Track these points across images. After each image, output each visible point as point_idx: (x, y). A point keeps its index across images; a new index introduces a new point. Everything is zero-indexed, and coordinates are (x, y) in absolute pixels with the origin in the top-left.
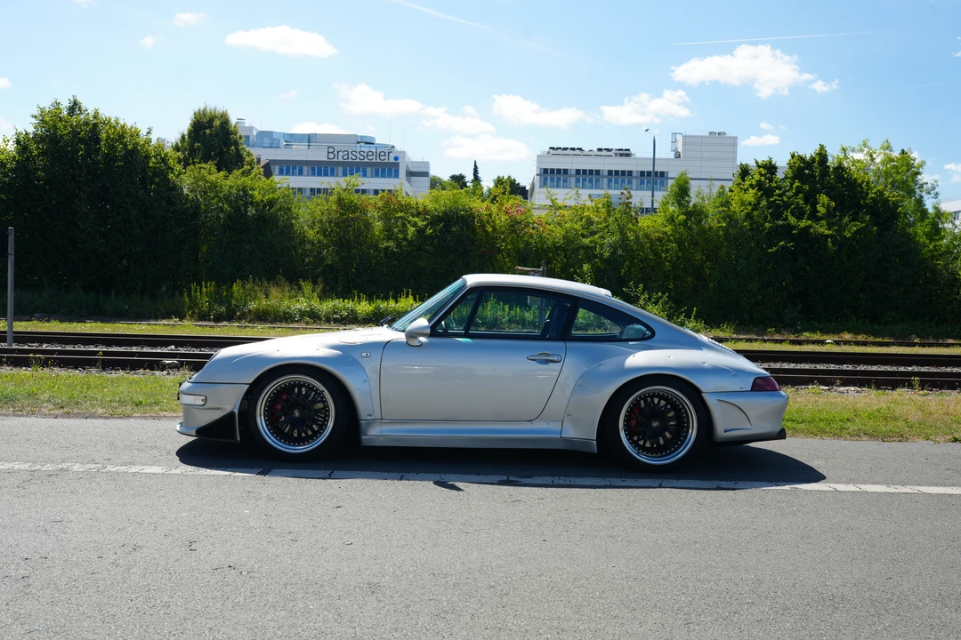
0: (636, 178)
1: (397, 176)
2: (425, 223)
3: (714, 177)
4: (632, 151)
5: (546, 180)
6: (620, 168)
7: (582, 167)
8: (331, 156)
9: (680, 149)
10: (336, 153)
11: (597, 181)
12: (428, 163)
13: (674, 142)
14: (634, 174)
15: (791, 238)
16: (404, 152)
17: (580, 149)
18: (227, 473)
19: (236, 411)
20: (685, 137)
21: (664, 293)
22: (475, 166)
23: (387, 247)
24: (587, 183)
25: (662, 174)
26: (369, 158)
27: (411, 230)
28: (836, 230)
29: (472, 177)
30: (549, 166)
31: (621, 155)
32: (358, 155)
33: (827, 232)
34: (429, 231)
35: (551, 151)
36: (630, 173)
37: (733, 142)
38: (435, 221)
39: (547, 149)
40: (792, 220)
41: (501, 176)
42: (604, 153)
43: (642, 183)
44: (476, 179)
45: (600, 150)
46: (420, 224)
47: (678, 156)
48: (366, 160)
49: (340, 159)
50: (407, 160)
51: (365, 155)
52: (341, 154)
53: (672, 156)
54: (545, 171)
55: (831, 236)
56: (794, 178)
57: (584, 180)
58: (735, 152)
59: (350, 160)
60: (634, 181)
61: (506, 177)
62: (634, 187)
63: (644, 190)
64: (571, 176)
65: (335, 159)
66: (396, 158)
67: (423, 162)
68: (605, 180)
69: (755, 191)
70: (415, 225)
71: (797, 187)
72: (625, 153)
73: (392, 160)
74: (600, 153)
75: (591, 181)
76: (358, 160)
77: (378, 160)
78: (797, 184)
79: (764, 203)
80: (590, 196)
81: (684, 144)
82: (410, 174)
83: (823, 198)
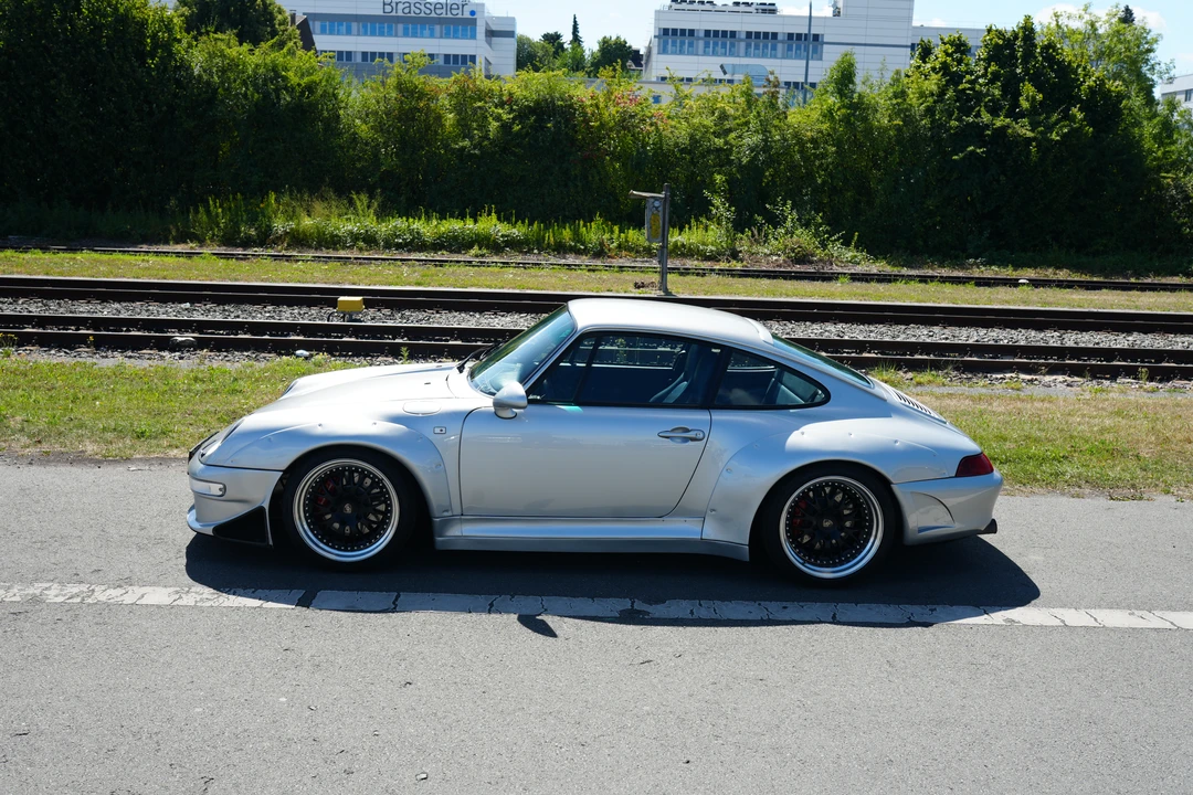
0: (782, 42)
1: (473, 37)
2: (511, 116)
4: (778, 6)
5: (666, 43)
6: (762, 29)
7: (712, 27)
8: (388, 9)
9: (840, 5)
10: (394, 5)
11: (732, 45)
12: (513, 19)
14: (780, 37)
15: (981, 142)
16: (483, 5)
17: (711, 3)
18: (256, 603)
19: (266, 505)
21: (817, 212)
22: (575, 22)
23: (463, 148)
24: (719, 49)
25: (816, 37)
26: (438, 11)
27: (495, 124)
28: (1041, 132)
29: (571, 37)
30: (671, 26)
31: (764, 11)
32: (422, 7)
33: (1030, 134)
34: (516, 128)
35: (674, 5)
36: (775, 35)
38: (523, 114)
40: (986, 117)
41: (608, 37)
42: (742, 8)
43: (790, 49)
44: (576, 39)
45: (737, 4)
46: (505, 117)
47: (837, 13)
48: (433, 15)
49: (400, 13)
50: (486, 15)
51: (432, 8)
52: (401, 6)
53: (830, 13)
54: (666, 31)
55: (1034, 139)
56: (988, 60)
57: (716, 44)
58: (911, 9)
59: (413, 15)
60: (780, 46)
61: (614, 38)
62: (779, 55)
63: (791, 58)
64: (699, 38)
65: (394, 14)
66: (473, 13)
67: (507, 18)
68: (743, 45)
69: (938, 76)
70: (498, 118)
71: (993, 72)
72: (769, 9)
73: (467, 15)
74: (736, 8)
75: (724, 46)
76: (422, 15)
77: (450, 16)
78: (993, 68)
79: (950, 93)
80: (722, 67)
82: (491, 34)
83: (1028, 89)
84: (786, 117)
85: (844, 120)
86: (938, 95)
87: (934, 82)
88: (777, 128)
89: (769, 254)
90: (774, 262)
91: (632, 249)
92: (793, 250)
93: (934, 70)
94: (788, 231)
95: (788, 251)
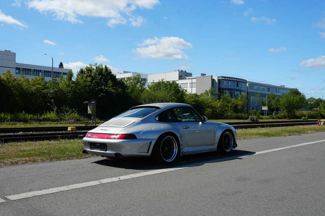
15: (104, 92)
21: (75, 109)
33: (113, 91)
37: (14, 55)
58: (15, 58)
69: (90, 78)
71: (101, 77)
79: (94, 81)
83: (110, 81)
84: (58, 86)
85: (73, 87)
86: (90, 82)
87: (89, 79)
88: (57, 88)
89: (69, 119)
90: (72, 121)
91: (34, 120)
92: (75, 118)
93: (88, 76)
94: (70, 114)
95: (74, 118)
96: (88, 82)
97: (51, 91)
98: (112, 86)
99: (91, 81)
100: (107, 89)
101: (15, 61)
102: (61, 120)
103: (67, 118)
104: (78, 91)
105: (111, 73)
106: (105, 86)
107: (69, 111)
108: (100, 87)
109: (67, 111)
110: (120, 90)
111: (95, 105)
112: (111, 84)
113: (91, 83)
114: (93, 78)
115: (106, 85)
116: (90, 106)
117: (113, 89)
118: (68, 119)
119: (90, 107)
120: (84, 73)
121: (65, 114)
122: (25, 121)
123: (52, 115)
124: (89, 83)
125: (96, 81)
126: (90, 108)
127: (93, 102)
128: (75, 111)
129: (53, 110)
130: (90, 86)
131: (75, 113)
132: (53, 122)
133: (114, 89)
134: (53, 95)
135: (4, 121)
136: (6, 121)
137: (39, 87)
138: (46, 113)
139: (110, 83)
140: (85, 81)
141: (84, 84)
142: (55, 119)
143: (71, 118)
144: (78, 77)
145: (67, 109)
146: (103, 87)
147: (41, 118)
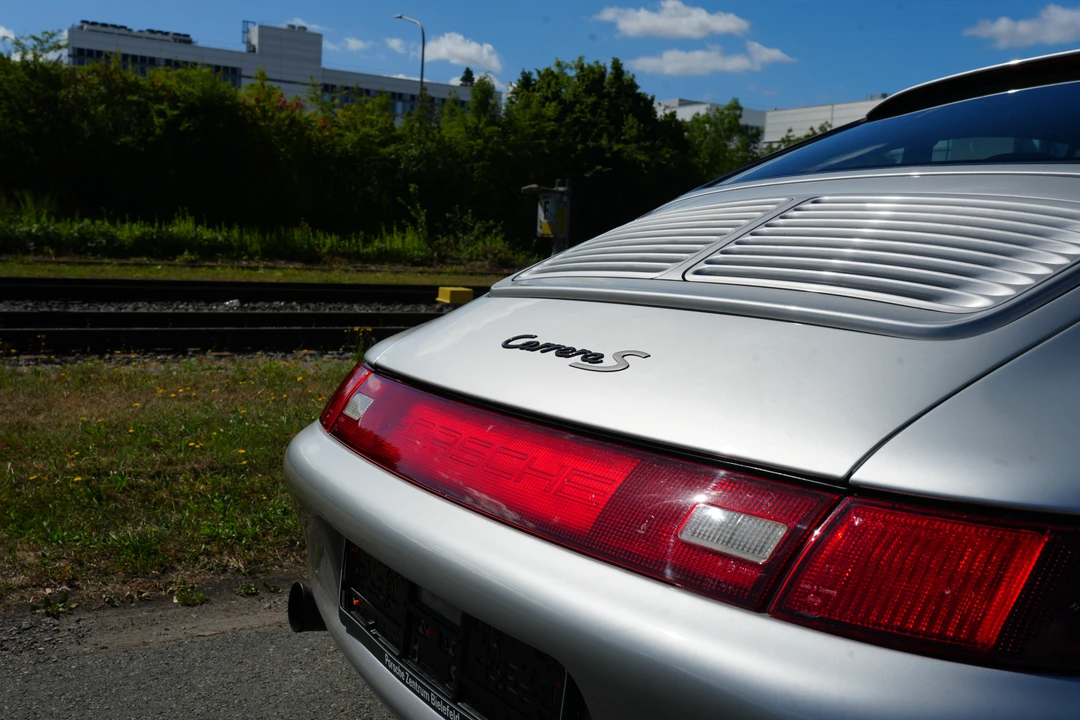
3: (284, 78)
4: (193, 37)
5: (81, 63)
6: (181, 58)
7: (129, 52)
9: (255, 41)
13: (246, 32)
14: (199, 67)
15: (606, 162)
17: (124, 27)
20: (261, 28)
21: (498, 222)
23: (126, 145)
25: (234, 70)
30: (86, 46)
31: (181, 41)
34: (185, 126)
35: (86, 26)
36: (194, 65)
37: (317, 39)
38: (191, 110)
39: (78, 24)
42: (159, 36)
45: (152, 31)
47: (252, 49)
53: (243, 48)
54: (81, 51)
58: (319, 53)
68: (163, 67)
71: (595, 102)
72: (185, 40)
74: (154, 36)
79: (567, 119)
81: (261, 36)
84: (439, 132)
85: (491, 137)
86: (556, 120)
87: (551, 109)
88: (432, 141)
89: (470, 260)
90: (483, 266)
91: (343, 255)
92: (495, 255)
93: (546, 98)
94: (477, 238)
95: (490, 256)
96: (549, 120)
97: (414, 152)
98: (637, 139)
99: (559, 119)
100: (620, 151)
101: (319, 60)
102: (442, 260)
103: (465, 255)
104: (510, 154)
105: (637, 87)
106: (610, 139)
107: (473, 228)
108: (594, 140)
109: (466, 229)
110: (667, 153)
111: (565, 199)
112: (634, 132)
113: (561, 126)
114: (566, 108)
115: (616, 136)
116: (547, 203)
117: (640, 148)
118: (468, 257)
119: (548, 207)
120: (531, 89)
121: (457, 242)
122: (311, 258)
123: (409, 241)
124: (551, 126)
125: (577, 119)
126: (545, 211)
127: (561, 189)
128: (495, 227)
129: (414, 222)
130: (554, 134)
131: (497, 235)
132: (412, 266)
133: (646, 150)
134: (417, 164)
135: (239, 258)
136: (245, 257)
137: (368, 135)
138: (390, 232)
139: (631, 127)
140: (538, 117)
141: (533, 126)
142: (419, 256)
143: (478, 255)
144: (512, 103)
145: (468, 218)
146: (604, 142)
147: (369, 250)
